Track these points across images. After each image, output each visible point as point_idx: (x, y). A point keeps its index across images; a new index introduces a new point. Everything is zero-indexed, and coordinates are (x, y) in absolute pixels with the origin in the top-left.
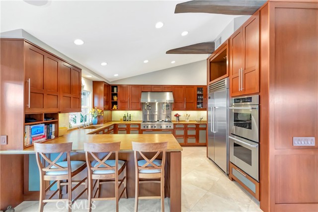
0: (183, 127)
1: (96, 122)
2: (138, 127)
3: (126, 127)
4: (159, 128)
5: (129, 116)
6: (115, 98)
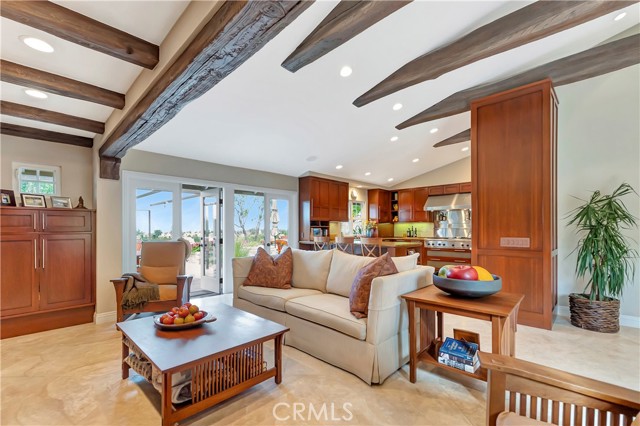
4: (451, 247)
5: (414, 230)
6: (396, 207)
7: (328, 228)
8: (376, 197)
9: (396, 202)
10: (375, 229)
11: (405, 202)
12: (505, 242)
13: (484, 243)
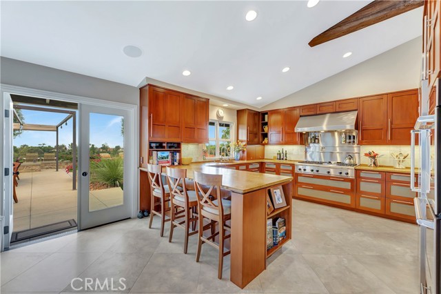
0: (379, 176)
1: (239, 158)
2: (291, 168)
3: (274, 167)
4: (326, 174)
5: (284, 152)
6: (266, 129)
7: (179, 152)
8: (245, 118)
9: (266, 124)
10: (243, 152)
11: (276, 124)
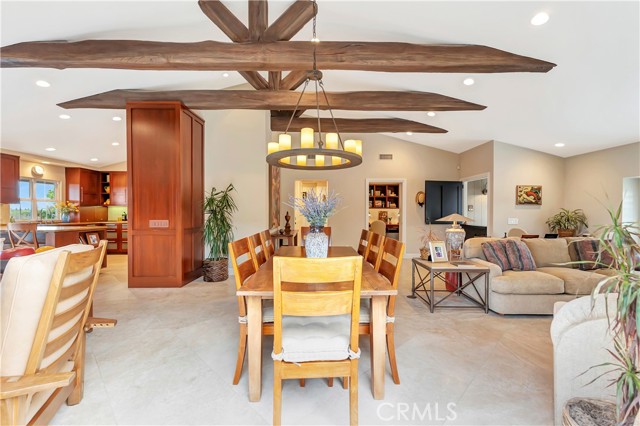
1: (68, 220)
6: (108, 190)
8: (77, 177)
9: (108, 185)
12: (153, 223)
13: (137, 225)
